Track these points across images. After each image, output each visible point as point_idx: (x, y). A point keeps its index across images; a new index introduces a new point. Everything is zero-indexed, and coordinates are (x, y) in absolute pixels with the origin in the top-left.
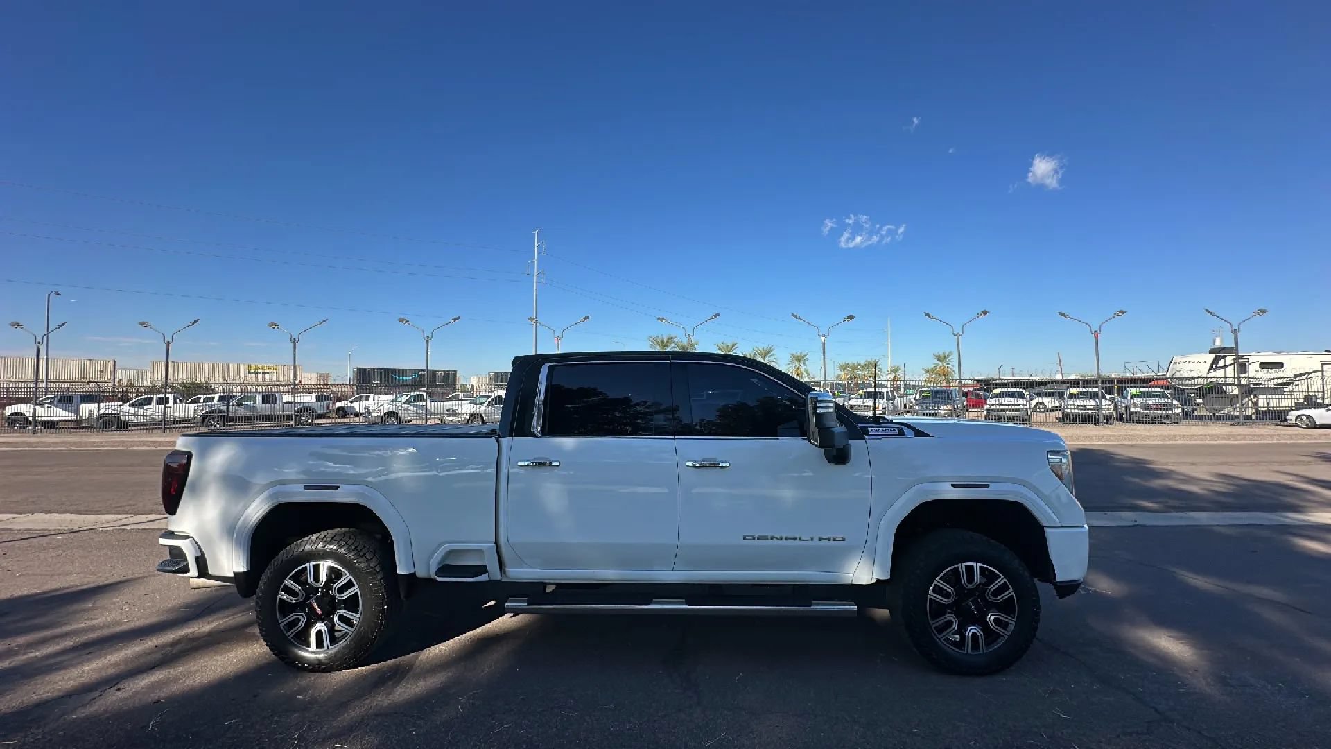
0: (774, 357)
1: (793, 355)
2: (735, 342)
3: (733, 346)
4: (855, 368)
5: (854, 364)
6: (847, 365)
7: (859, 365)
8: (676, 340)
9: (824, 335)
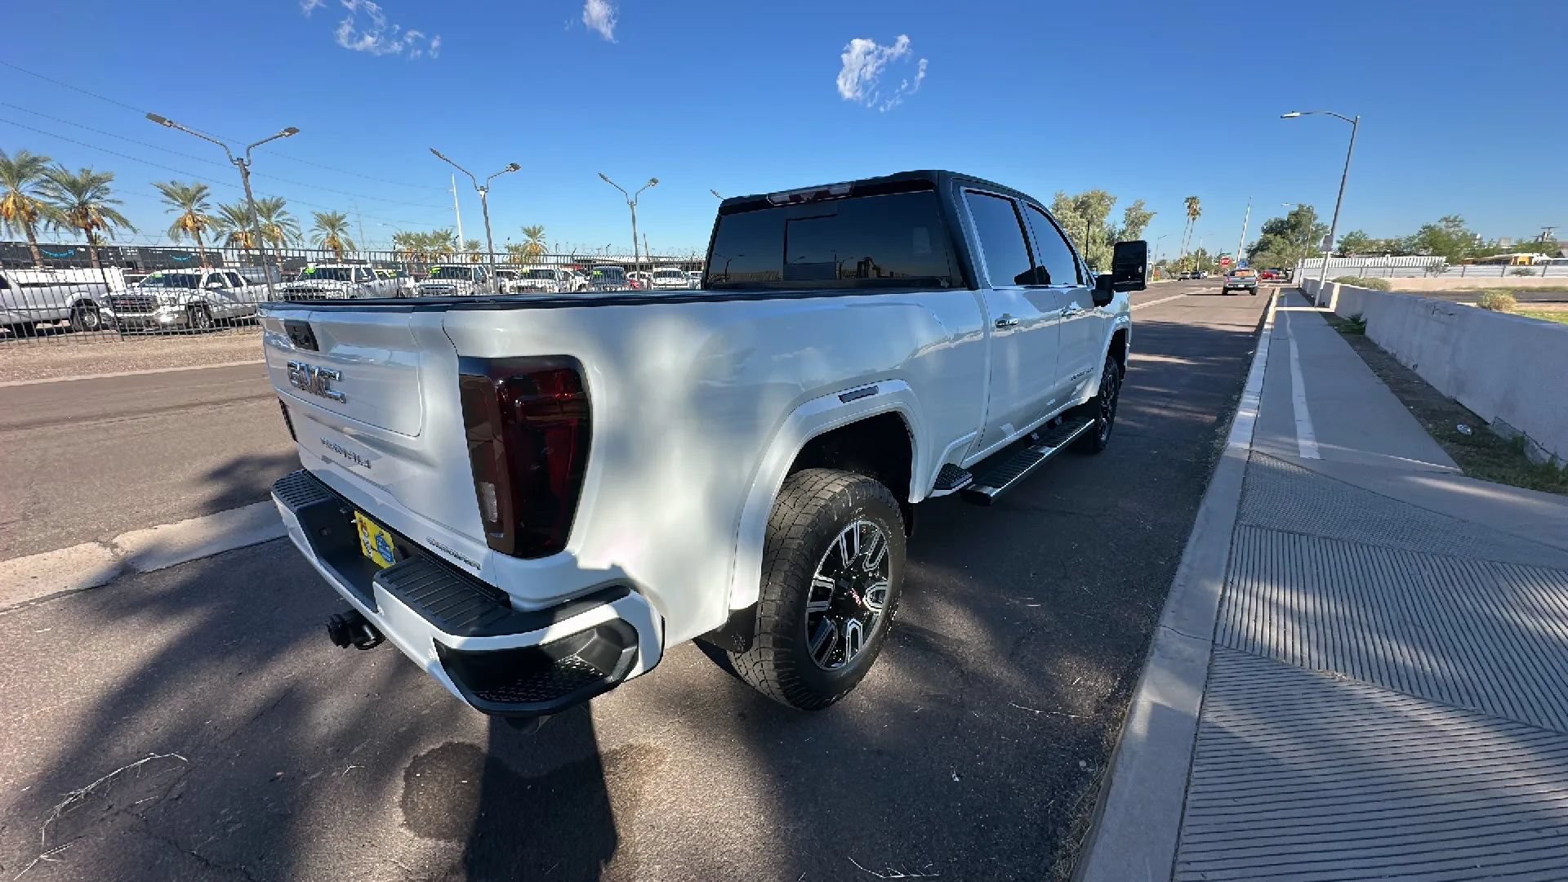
0: (287, 217)
1: (320, 216)
2: (202, 184)
3: (198, 192)
4: (421, 240)
5: (418, 235)
6: (409, 236)
7: (426, 236)
8: (48, 165)
9: (482, 189)
